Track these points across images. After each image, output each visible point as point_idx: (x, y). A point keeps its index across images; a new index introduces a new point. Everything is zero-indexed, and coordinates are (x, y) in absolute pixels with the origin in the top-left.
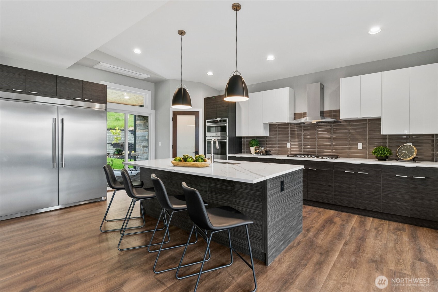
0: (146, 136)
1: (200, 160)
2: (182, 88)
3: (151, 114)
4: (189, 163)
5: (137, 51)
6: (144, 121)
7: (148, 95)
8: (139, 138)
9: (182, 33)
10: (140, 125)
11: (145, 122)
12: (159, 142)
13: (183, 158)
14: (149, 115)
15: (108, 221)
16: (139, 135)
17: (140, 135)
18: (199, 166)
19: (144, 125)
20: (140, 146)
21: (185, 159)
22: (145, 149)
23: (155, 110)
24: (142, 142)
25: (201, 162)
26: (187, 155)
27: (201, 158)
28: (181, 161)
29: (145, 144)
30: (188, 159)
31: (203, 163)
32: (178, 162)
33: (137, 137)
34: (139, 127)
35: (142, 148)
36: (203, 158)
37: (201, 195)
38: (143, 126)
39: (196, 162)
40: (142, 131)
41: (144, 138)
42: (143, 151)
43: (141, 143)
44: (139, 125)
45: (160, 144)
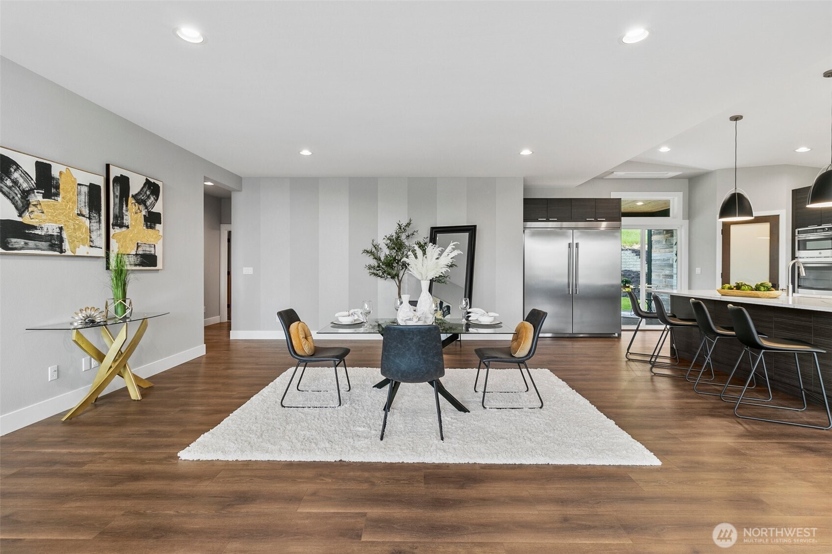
0: (669, 259)
1: (762, 288)
2: (735, 194)
3: (681, 226)
4: (744, 292)
5: (665, 149)
6: (667, 235)
7: (676, 199)
8: (657, 262)
9: (736, 118)
10: (659, 242)
11: (667, 237)
12: (697, 268)
13: (735, 287)
14: (679, 227)
15: (630, 353)
16: (657, 258)
17: (659, 258)
18: (760, 296)
19: (666, 241)
20: (659, 275)
21: (738, 287)
22: (668, 279)
23: (689, 219)
24: (662, 269)
25: (764, 291)
26: (741, 282)
27: (764, 287)
28: (732, 289)
29: (667, 272)
30: (743, 287)
31: (768, 292)
32: (726, 290)
33: (652, 261)
34: (657, 246)
35: (663, 278)
36: (767, 287)
37: (750, 315)
38: (664, 243)
39: (756, 290)
40: (663, 250)
41: (666, 262)
42: (664, 283)
43: (661, 271)
44: (656, 241)
45: (698, 270)
